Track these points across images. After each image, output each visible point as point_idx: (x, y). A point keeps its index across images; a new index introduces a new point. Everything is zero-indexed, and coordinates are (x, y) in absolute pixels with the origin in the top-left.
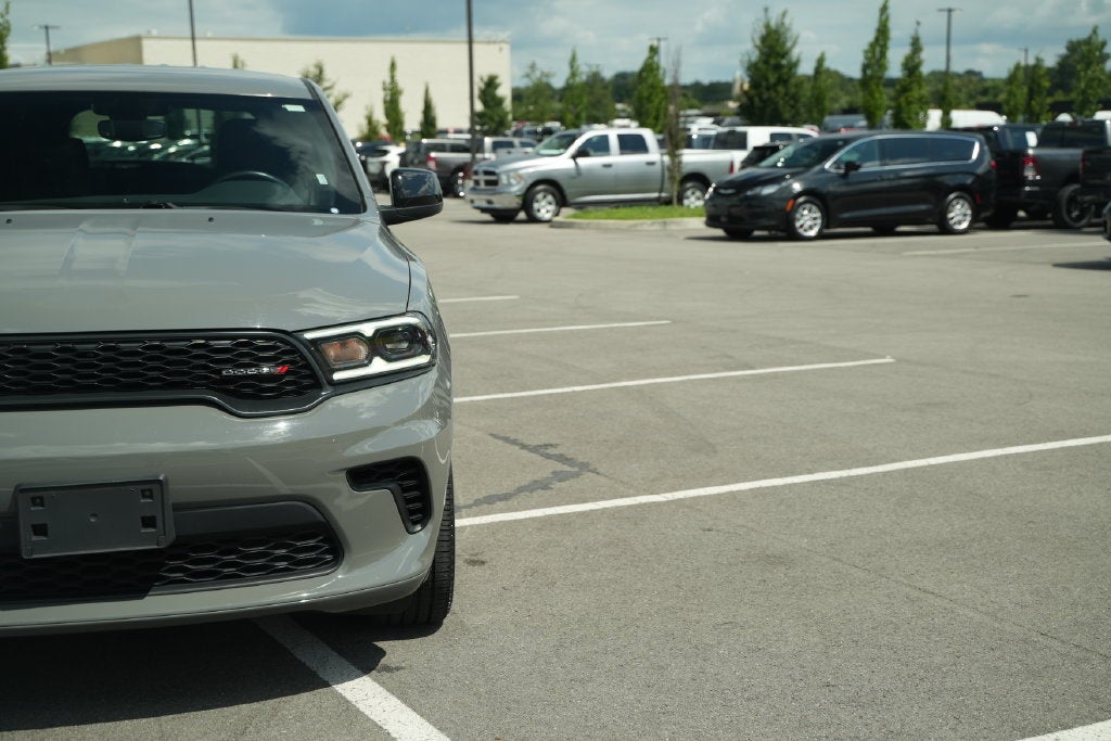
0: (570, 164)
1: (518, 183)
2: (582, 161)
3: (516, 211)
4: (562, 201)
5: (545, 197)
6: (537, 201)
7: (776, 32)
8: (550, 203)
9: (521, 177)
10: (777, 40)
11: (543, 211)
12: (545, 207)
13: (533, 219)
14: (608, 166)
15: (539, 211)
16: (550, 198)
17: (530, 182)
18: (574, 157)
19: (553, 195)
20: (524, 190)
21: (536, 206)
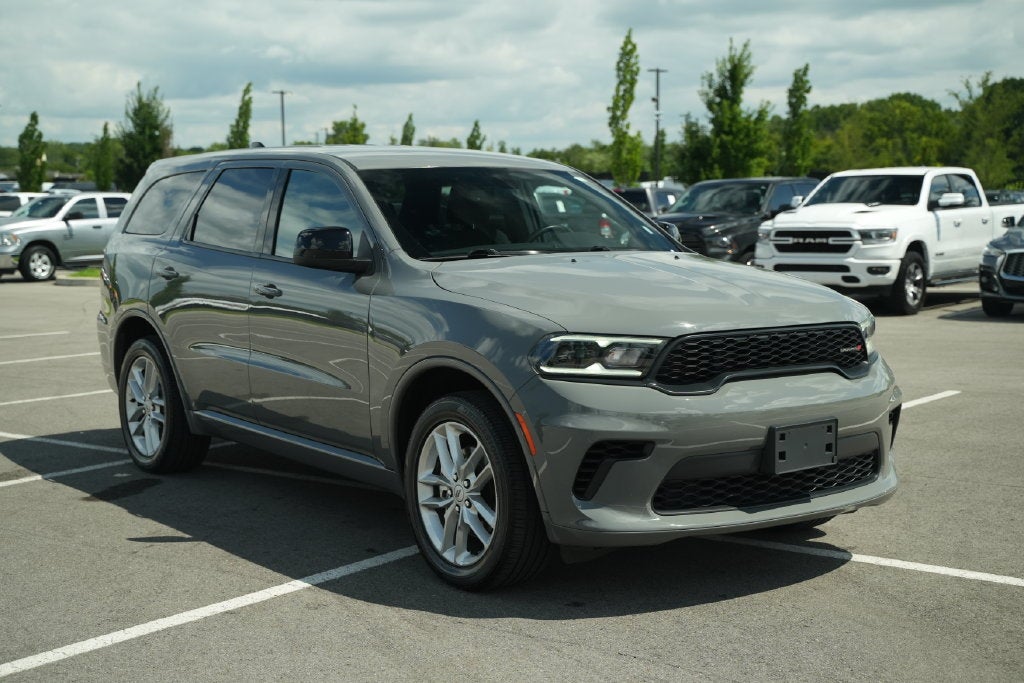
0: (62, 226)
1: (13, 244)
2: (74, 223)
3: (11, 271)
4: (57, 261)
5: (40, 257)
6: (33, 261)
7: (148, 106)
8: (45, 263)
9: (16, 237)
10: (150, 113)
11: (39, 270)
12: (40, 266)
13: (29, 278)
14: (98, 227)
15: (35, 270)
16: (45, 258)
17: (26, 242)
18: (66, 219)
19: (48, 254)
20: (21, 251)
21: (32, 265)
